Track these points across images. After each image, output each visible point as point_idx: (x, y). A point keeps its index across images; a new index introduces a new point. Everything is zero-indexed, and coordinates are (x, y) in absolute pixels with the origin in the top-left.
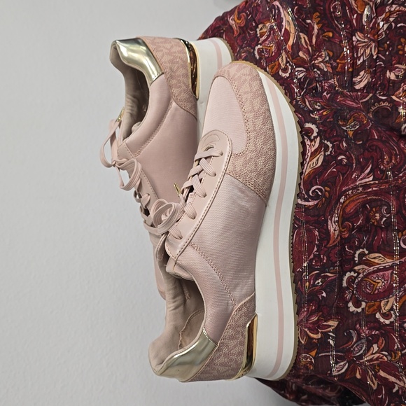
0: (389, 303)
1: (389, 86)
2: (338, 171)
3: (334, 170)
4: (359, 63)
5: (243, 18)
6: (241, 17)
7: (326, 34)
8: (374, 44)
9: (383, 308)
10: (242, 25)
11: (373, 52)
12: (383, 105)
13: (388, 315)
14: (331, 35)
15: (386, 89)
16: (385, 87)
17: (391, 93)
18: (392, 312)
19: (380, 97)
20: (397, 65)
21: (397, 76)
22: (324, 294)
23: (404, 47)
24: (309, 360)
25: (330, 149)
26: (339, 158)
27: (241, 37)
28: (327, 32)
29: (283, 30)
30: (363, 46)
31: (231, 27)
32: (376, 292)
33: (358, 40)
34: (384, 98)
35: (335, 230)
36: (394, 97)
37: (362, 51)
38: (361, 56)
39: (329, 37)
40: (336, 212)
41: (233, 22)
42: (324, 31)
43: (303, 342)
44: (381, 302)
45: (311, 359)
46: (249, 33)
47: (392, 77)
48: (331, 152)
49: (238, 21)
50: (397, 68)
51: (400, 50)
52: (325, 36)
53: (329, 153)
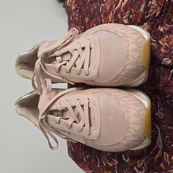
0: (141, 163)
1: (158, 34)
4: (146, 17)
8: (159, 8)
9: (138, 165)
11: (157, 13)
12: (153, 44)
13: (141, 169)
15: (157, 36)
16: (156, 35)
17: (159, 38)
18: (143, 168)
19: (152, 40)
20: (166, 24)
21: (164, 30)
23: (172, 15)
30: (153, 8)
32: (134, 155)
33: (152, 4)
34: (154, 41)
36: (160, 42)
37: (151, 11)
38: (149, 14)
43: (105, 165)
44: (137, 161)
47: (162, 30)
50: (166, 25)
51: (170, 16)
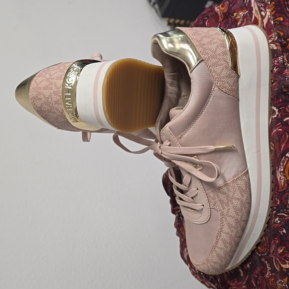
2: (284, 131)
3: (280, 130)
5: (226, 5)
6: (225, 5)
7: (277, 19)
10: (225, 11)
14: (282, 19)
22: (284, 231)
24: (283, 285)
25: (277, 113)
26: (285, 120)
27: (224, 21)
28: (279, 17)
29: (253, 17)
31: (216, 14)
35: (280, 179)
39: (280, 21)
40: (281, 164)
41: (218, 10)
42: (276, 16)
43: (278, 270)
45: (285, 285)
46: (231, 17)
48: (278, 115)
49: (222, 9)
52: (276, 21)
53: (275, 116)
